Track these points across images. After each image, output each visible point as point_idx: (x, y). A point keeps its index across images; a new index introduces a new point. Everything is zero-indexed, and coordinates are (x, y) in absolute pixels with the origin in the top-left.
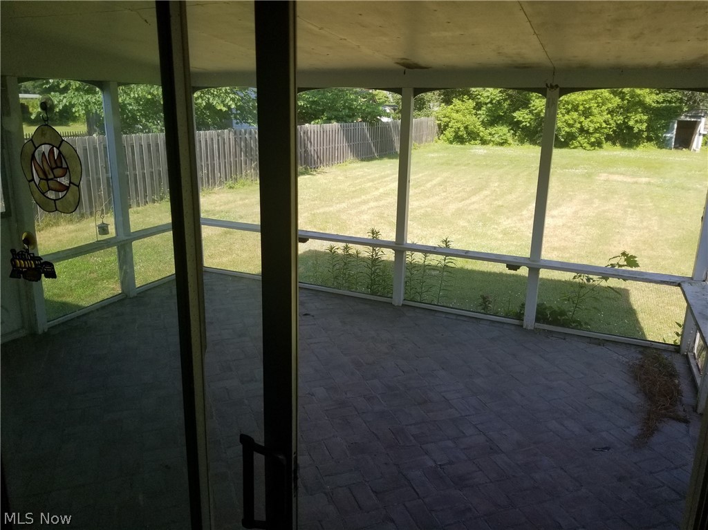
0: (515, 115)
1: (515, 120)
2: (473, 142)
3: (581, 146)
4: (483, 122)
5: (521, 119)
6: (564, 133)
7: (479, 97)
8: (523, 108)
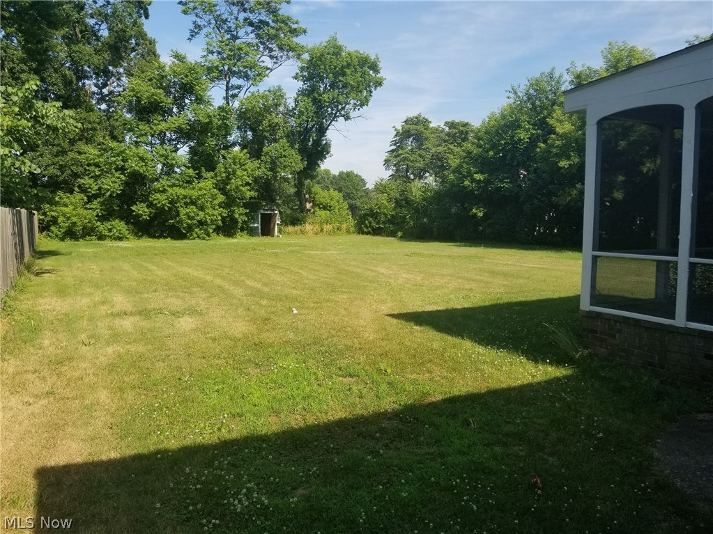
0: (133, 208)
1: (134, 213)
2: (88, 238)
3: (198, 237)
4: (97, 216)
5: (141, 212)
6: (185, 225)
7: (90, 190)
8: (141, 202)
